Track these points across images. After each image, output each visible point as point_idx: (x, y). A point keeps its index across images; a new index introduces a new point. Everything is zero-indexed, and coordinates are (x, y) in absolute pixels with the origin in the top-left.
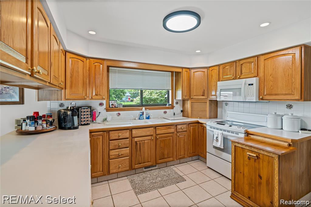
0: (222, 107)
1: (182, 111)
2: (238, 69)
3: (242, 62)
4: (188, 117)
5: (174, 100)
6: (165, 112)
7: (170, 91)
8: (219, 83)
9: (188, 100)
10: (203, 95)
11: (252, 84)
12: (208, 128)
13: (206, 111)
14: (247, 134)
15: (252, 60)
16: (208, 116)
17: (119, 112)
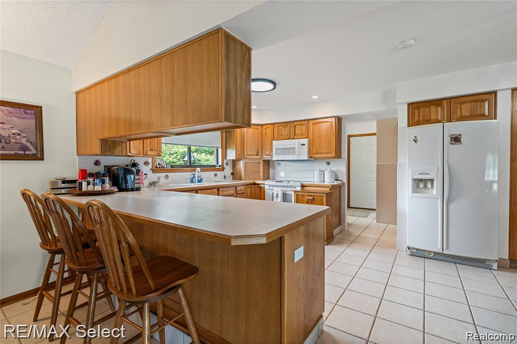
0: (274, 168)
1: (232, 174)
2: (292, 130)
3: (295, 124)
4: (241, 179)
5: (225, 160)
6: (216, 175)
7: (220, 150)
8: (274, 142)
9: (239, 160)
10: (256, 155)
11: (304, 145)
12: (266, 187)
13: (259, 172)
14: (303, 186)
15: (303, 123)
16: (262, 177)
17: (168, 174)
